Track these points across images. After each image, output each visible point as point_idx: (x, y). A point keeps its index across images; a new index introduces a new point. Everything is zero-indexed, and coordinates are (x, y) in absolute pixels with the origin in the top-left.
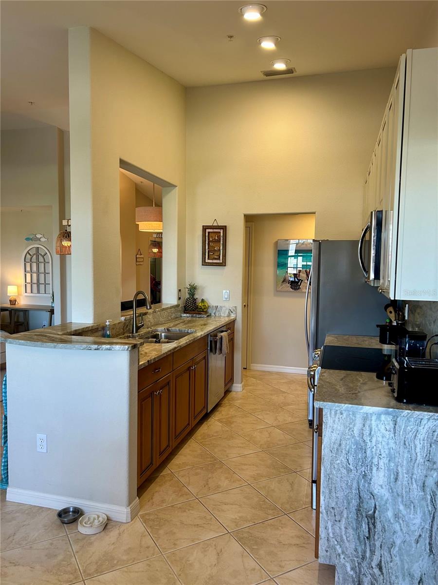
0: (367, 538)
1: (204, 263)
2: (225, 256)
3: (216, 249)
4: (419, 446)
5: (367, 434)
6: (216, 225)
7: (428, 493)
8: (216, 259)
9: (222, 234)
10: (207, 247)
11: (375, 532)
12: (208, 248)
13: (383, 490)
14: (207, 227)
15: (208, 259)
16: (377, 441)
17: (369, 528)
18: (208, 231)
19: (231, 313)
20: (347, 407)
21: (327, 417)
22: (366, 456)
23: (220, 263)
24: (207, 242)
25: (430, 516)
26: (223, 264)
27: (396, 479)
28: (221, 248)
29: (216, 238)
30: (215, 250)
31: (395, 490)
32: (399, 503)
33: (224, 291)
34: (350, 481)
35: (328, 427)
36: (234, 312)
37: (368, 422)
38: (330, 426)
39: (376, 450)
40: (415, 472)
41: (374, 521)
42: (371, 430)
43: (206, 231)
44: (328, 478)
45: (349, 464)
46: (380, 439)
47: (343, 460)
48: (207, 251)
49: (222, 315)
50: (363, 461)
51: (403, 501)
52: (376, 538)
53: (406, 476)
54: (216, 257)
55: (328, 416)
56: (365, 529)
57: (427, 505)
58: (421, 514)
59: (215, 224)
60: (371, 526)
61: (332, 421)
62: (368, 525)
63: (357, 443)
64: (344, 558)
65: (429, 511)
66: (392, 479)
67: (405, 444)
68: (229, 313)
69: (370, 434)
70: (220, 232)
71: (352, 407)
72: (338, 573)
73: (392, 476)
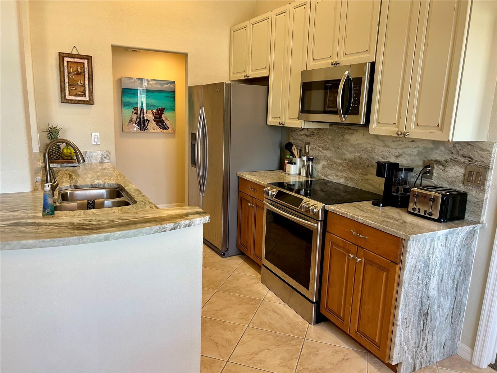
0: (422, 331)
1: (64, 100)
2: (91, 92)
3: (79, 83)
4: (456, 251)
5: (431, 252)
6: (77, 53)
7: (455, 283)
8: (79, 95)
9: (86, 66)
10: (66, 80)
11: (427, 323)
12: (69, 82)
13: (434, 292)
14: (65, 55)
15: (70, 95)
16: (436, 256)
17: (424, 322)
18: (66, 59)
19: (103, 158)
20: (430, 235)
21: (410, 247)
22: (429, 270)
23: (86, 101)
24: (66, 74)
25: (454, 298)
26: (90, 102)
27: (442, 280)
28: (87, 82)
29: (79, 70)
30: (78, 85)
31: (440, 289)
32: (441, 296)
33: (93, 134)
34: (417, 293)
35: (410, 255)
36: (108, 158)
37: (433, 243)
38: (411, 254)
39: (435, 263)
40: (452, 271)
41: (427, 317)
42: (434, 249)
43: (63, 60)
44: (406, 296)
45: (419, 280)
46: (437, 254)
47: (416, 278)
48: (67, 85)
49: (93, 161)
50: (426, 274)
51: (443, 294)
52: (427, 328)
53: (447, 275)
54: (79, 93)
55: (412, 246)
56: (422, 325)
57: (454, 292)
58: (451, 299)
59: (75, 52)
60: (425, 320)
61: (413, 249)
62: (424, 321)
63: (425, 262)
64: (408, 353)
65: (454, 295)
66: (440, 281)
67: (449, 253)
68: (101, 158)
69: (433, 252)
70: (84, 63)
71: (432, 234)
72: (403, 366)
73: (440, 279)
